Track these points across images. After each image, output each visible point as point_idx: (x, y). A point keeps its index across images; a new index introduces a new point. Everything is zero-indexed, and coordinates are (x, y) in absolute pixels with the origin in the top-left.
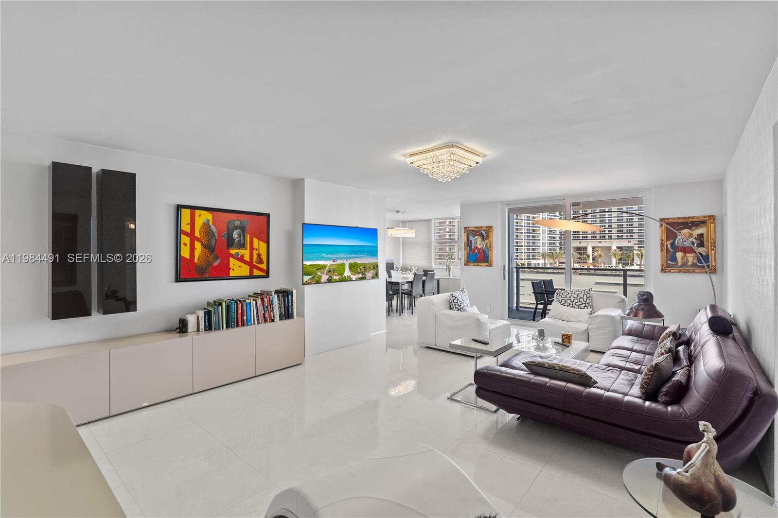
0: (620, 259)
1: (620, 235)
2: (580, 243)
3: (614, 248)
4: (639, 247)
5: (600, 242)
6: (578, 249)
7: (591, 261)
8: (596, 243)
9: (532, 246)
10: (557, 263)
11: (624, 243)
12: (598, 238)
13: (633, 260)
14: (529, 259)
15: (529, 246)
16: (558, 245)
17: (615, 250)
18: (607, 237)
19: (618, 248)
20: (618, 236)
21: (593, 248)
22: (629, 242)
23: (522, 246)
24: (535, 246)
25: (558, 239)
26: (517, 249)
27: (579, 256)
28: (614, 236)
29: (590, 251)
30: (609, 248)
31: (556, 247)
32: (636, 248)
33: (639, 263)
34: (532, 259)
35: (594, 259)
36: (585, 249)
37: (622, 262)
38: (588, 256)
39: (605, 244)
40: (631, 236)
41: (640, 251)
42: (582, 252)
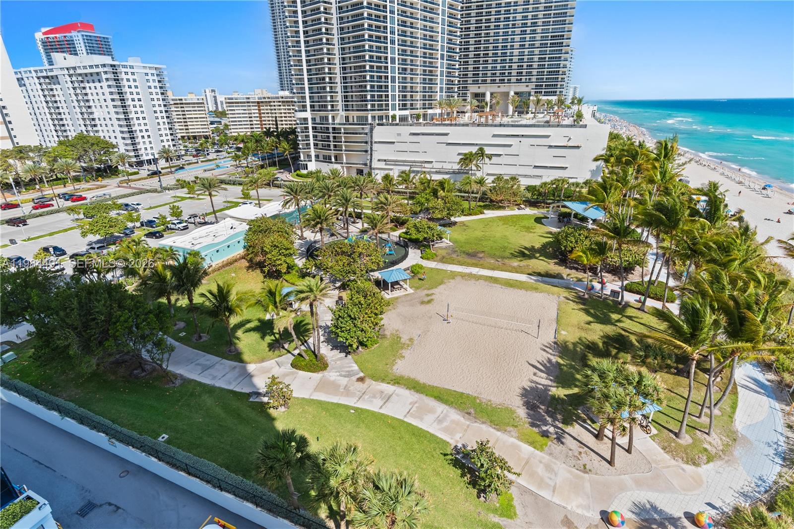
0: (516, 108)
1: (519, 78)
2: (479, 87)
3: (512, 93)
4: (535, 92)
5: (499, 87)
6: (476, 95)
7: (488, 110)
8: (494, 88)
9: (428, 92)
10: (455, 112)
11: (522, 88)
12: (497, 81)
13: (529, 108)
14: (425, 108)
15: (425, 92)
16: (456, 90)
17: (513, 96)
18: (506, 81)
19: (516, 93)
20: (517, 80)
21: (492, 94)
22: (527, 86)
23: (417, 92)
24: (432, 92)
25: (456, 82)
26: (412, 96)
27: (476, 103)
28: (513, 79)
29: (488, 98)
30: (507, 94)
31: (454, 92)
32: (533, 93)
33: (534, 110)
34: (429, 108)
35: (491, 107)
36: (484, 95)
37: (518, 109)
38: (487, 104)
39: (503, 88)
40: (530, 79)
41: (536, 97)
42: (480, 98)
